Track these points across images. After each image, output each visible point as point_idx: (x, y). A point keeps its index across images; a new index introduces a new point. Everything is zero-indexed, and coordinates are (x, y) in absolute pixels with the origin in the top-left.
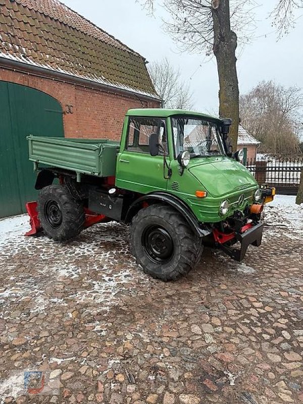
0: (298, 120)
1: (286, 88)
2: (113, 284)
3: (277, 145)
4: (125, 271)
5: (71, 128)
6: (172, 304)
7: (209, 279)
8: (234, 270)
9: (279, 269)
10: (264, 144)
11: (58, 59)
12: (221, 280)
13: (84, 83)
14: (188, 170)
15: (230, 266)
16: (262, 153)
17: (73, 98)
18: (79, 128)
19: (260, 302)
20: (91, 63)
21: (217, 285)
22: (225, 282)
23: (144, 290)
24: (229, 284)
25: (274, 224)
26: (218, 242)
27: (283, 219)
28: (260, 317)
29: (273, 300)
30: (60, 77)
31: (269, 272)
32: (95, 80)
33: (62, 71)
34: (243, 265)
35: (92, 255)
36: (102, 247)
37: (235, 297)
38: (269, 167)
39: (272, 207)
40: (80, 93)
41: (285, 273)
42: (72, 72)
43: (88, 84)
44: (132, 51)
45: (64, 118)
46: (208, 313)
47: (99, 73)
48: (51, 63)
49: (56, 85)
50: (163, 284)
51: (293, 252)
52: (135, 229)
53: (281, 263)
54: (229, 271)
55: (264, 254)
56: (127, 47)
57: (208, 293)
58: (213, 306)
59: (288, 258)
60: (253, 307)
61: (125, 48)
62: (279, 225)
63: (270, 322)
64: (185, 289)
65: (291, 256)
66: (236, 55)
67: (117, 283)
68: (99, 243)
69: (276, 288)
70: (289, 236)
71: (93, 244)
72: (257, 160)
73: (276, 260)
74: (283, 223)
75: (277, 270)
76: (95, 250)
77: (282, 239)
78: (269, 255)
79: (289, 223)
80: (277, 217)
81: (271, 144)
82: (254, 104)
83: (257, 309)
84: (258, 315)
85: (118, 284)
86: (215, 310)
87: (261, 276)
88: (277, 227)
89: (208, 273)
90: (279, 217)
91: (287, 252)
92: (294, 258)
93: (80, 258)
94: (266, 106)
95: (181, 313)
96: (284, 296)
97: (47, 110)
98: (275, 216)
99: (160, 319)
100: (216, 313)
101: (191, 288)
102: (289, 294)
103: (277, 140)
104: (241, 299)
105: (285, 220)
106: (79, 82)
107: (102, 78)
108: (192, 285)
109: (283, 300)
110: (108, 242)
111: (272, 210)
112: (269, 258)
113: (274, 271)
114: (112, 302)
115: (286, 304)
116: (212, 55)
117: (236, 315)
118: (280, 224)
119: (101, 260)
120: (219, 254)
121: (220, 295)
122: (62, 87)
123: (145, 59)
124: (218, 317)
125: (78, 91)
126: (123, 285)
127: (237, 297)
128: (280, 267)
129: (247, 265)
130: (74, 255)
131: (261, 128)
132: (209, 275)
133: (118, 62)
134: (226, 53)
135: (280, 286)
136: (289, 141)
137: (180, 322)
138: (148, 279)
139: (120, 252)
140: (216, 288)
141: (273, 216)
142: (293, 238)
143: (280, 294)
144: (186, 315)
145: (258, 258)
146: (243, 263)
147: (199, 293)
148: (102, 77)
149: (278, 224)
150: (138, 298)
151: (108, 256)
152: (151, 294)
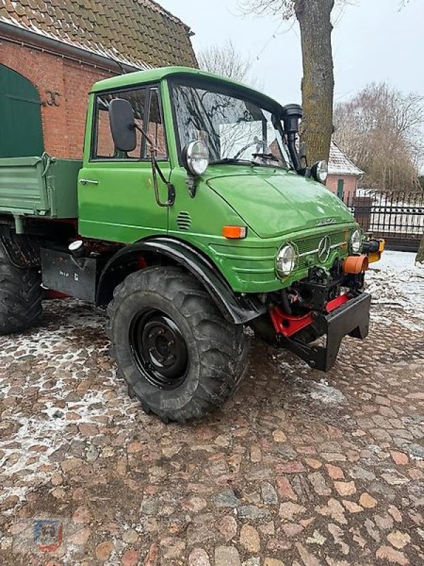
0: (419, 142)
1: (405, 95)
2: (59, 424)
3: (388, 177)
4: (95, 394)
5: (56, 131)
6: (165, 482)
7: (253, 416)
8: (304, 396)
9: (389, 396)
10: (368, 174)
11: (34, 12)
12: (276, 420)
13: (81, 57)
14: (207, 183)
15: (299, 384)
16: (365, 188)
17: (59, 80)
18: (70, 132)
19: (350, 479)
20: (94, 25)
21: (267, 432)
22: (284, 424)
23: (118, 441)
24: (292, 429)
25: (380, 301)
26: (280, 333)
27: (397, 293)
28: (349, 525)
29: (378, 474)
30: (36, 41)
31: (371, 402)
32: (100, 53)
33: (39, 32)
34: (323, 384)
35: (46, 356)
36: (72, 338)
37: (300, 467)
38: (376, 207)
39: (377, 271)
40: (73, 73)
41: (401, 405)
42: (58, 35)
43: (86, 58)
44: (169, 13)
45: (44, 113)
46: (236, 512)
47: (108, 42)
48: (20, 16)
49: (28, 56)
50: (160, 426)
51: (414, 357)
52: (117, 310)
53: (392, 381)
54: (295, 398)
55: (363, 361)
56: (161, 8)
57: (245, 454)
58: (250, 490)
59: (406, 370)
60: (335, 495)
61: (157, 8)
62: (388, 304)
63: (370, 541)
64: (201, 443)
65: (412, 366)
66: (332, 21)
67: (69, 422)
68: (69, 331)
69: (385, 441)
70: (407, 324)
71: (59, 331)
72: (357, 196)
73: (383, 373)
74: (397, 301)
75: (385, 396)
76: (57, 344)
77: (394, 331)
78: (373, 363)
79: (406, 299)
80: (387, 289)
81: (379, 175)
82: (357, 117)
83: (344, 502)
84: (345, 522)
85: (69, 425)
86: (253, 504)
87: (354, 410)
88: (386, 306)
89: (255, 402)
90: (390, 289)
91: (405, 358)
92: (417, 370)
93: (22, 362)
94: (374, 121)
95: (178, 511)
96: (401, 465)
97: (11, 96)
98: (384, 288)
99: (126, 527)
100: (255, 512)
101: (214, 438)
102: (410, 458)
103: (387, 169)
104: (313, 470)
105: (400, 295)
106: (71, 53)
107: (113, 52)
108: (217, 432)
109: (398, 477)
110: (89, 328)
111: (378, 276)
112: (371, 368)
113: (379, 400)
114: (39, 475)
115: (405, 488)
116: (293, 19)
117: (297, 518)
118: (392, 301)
119: (57, 367)
120: (281, 358)
121: (269, 459)
122: (40, 59)
123: (189, 29)
124: (255, 524)
125: (69, 69)
126: (78, 429)
127: (305, 464)
128: (393, 390)
129: (330, 385)
130: (12, 354)
131: (366, 151)
132: (255, 406)
133: (143, 28)
134: (315, 16)
135: (392, 436)
136: (404, 171)
137: (170, 539)
138: (132, 416)
139: (100, 350)
140: (265, 440)
141: (380, 287)
142: (414, 327)
143: (391, 457)
144: (188, 518)
145: (350, 368)
146: (322, 380)
147: (227, 452)
148: (114, 49)
149: (388, 301)
150: (96, 465)
151: (76, 357)
152: (128, 454)
